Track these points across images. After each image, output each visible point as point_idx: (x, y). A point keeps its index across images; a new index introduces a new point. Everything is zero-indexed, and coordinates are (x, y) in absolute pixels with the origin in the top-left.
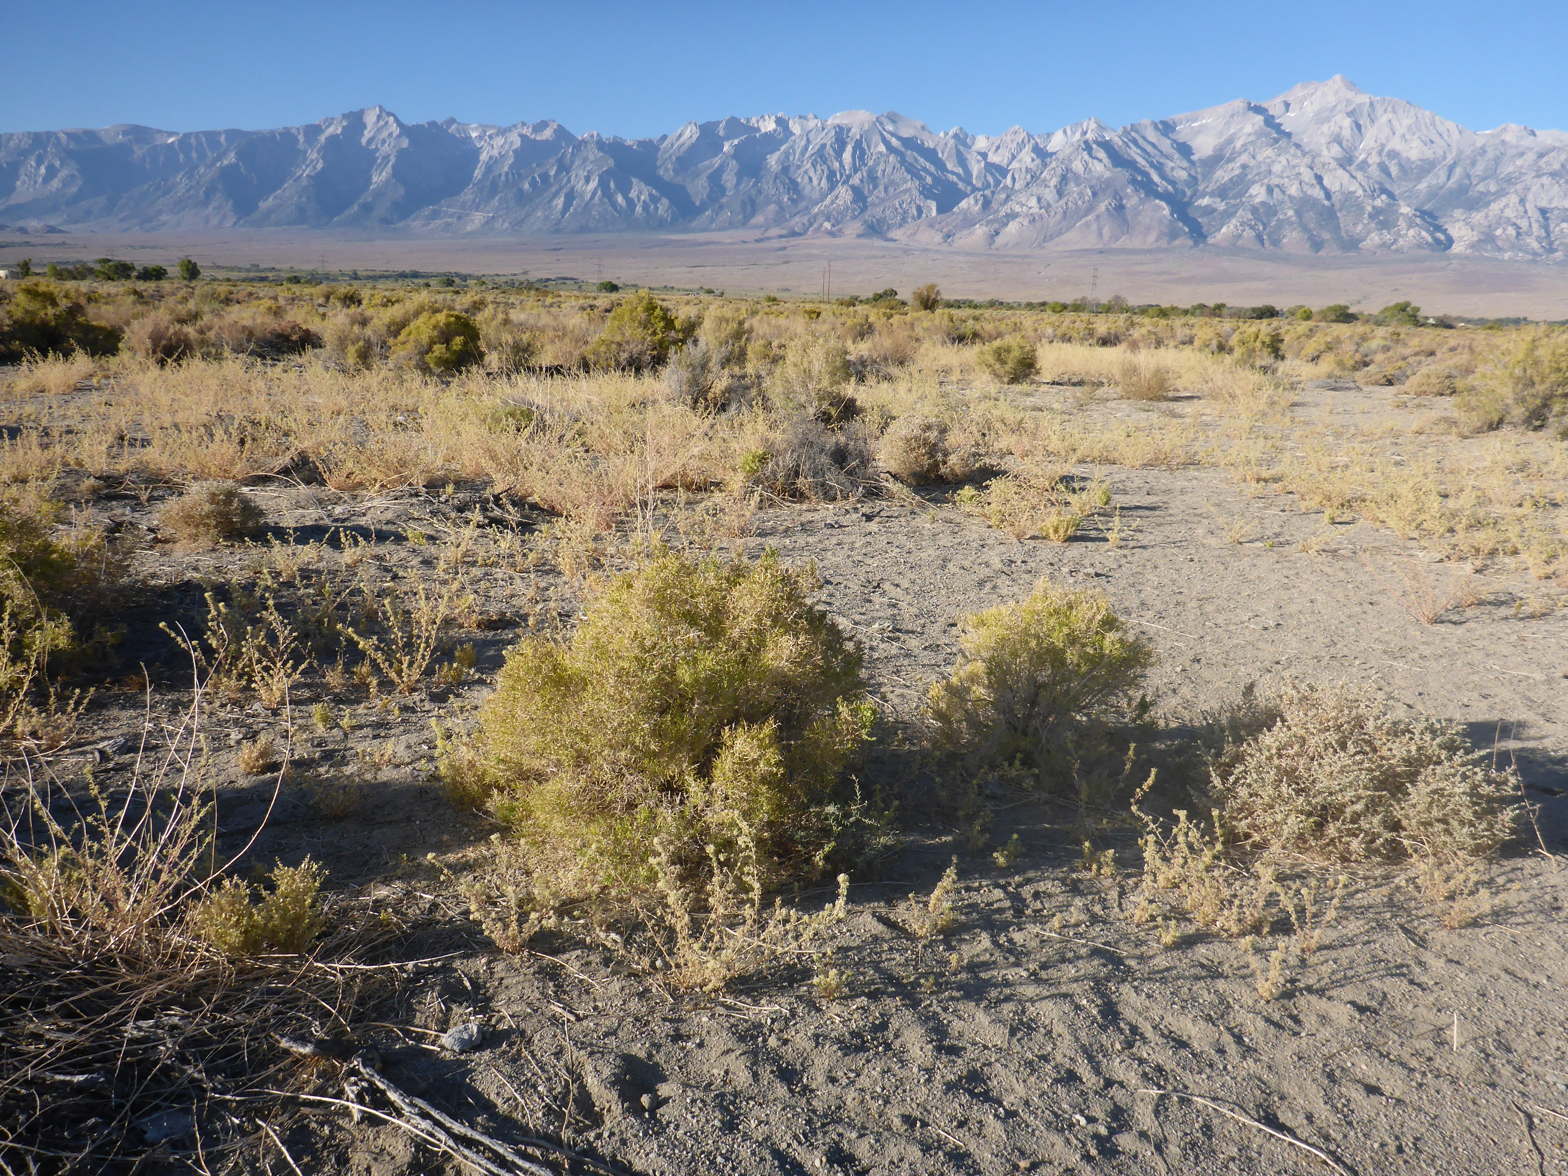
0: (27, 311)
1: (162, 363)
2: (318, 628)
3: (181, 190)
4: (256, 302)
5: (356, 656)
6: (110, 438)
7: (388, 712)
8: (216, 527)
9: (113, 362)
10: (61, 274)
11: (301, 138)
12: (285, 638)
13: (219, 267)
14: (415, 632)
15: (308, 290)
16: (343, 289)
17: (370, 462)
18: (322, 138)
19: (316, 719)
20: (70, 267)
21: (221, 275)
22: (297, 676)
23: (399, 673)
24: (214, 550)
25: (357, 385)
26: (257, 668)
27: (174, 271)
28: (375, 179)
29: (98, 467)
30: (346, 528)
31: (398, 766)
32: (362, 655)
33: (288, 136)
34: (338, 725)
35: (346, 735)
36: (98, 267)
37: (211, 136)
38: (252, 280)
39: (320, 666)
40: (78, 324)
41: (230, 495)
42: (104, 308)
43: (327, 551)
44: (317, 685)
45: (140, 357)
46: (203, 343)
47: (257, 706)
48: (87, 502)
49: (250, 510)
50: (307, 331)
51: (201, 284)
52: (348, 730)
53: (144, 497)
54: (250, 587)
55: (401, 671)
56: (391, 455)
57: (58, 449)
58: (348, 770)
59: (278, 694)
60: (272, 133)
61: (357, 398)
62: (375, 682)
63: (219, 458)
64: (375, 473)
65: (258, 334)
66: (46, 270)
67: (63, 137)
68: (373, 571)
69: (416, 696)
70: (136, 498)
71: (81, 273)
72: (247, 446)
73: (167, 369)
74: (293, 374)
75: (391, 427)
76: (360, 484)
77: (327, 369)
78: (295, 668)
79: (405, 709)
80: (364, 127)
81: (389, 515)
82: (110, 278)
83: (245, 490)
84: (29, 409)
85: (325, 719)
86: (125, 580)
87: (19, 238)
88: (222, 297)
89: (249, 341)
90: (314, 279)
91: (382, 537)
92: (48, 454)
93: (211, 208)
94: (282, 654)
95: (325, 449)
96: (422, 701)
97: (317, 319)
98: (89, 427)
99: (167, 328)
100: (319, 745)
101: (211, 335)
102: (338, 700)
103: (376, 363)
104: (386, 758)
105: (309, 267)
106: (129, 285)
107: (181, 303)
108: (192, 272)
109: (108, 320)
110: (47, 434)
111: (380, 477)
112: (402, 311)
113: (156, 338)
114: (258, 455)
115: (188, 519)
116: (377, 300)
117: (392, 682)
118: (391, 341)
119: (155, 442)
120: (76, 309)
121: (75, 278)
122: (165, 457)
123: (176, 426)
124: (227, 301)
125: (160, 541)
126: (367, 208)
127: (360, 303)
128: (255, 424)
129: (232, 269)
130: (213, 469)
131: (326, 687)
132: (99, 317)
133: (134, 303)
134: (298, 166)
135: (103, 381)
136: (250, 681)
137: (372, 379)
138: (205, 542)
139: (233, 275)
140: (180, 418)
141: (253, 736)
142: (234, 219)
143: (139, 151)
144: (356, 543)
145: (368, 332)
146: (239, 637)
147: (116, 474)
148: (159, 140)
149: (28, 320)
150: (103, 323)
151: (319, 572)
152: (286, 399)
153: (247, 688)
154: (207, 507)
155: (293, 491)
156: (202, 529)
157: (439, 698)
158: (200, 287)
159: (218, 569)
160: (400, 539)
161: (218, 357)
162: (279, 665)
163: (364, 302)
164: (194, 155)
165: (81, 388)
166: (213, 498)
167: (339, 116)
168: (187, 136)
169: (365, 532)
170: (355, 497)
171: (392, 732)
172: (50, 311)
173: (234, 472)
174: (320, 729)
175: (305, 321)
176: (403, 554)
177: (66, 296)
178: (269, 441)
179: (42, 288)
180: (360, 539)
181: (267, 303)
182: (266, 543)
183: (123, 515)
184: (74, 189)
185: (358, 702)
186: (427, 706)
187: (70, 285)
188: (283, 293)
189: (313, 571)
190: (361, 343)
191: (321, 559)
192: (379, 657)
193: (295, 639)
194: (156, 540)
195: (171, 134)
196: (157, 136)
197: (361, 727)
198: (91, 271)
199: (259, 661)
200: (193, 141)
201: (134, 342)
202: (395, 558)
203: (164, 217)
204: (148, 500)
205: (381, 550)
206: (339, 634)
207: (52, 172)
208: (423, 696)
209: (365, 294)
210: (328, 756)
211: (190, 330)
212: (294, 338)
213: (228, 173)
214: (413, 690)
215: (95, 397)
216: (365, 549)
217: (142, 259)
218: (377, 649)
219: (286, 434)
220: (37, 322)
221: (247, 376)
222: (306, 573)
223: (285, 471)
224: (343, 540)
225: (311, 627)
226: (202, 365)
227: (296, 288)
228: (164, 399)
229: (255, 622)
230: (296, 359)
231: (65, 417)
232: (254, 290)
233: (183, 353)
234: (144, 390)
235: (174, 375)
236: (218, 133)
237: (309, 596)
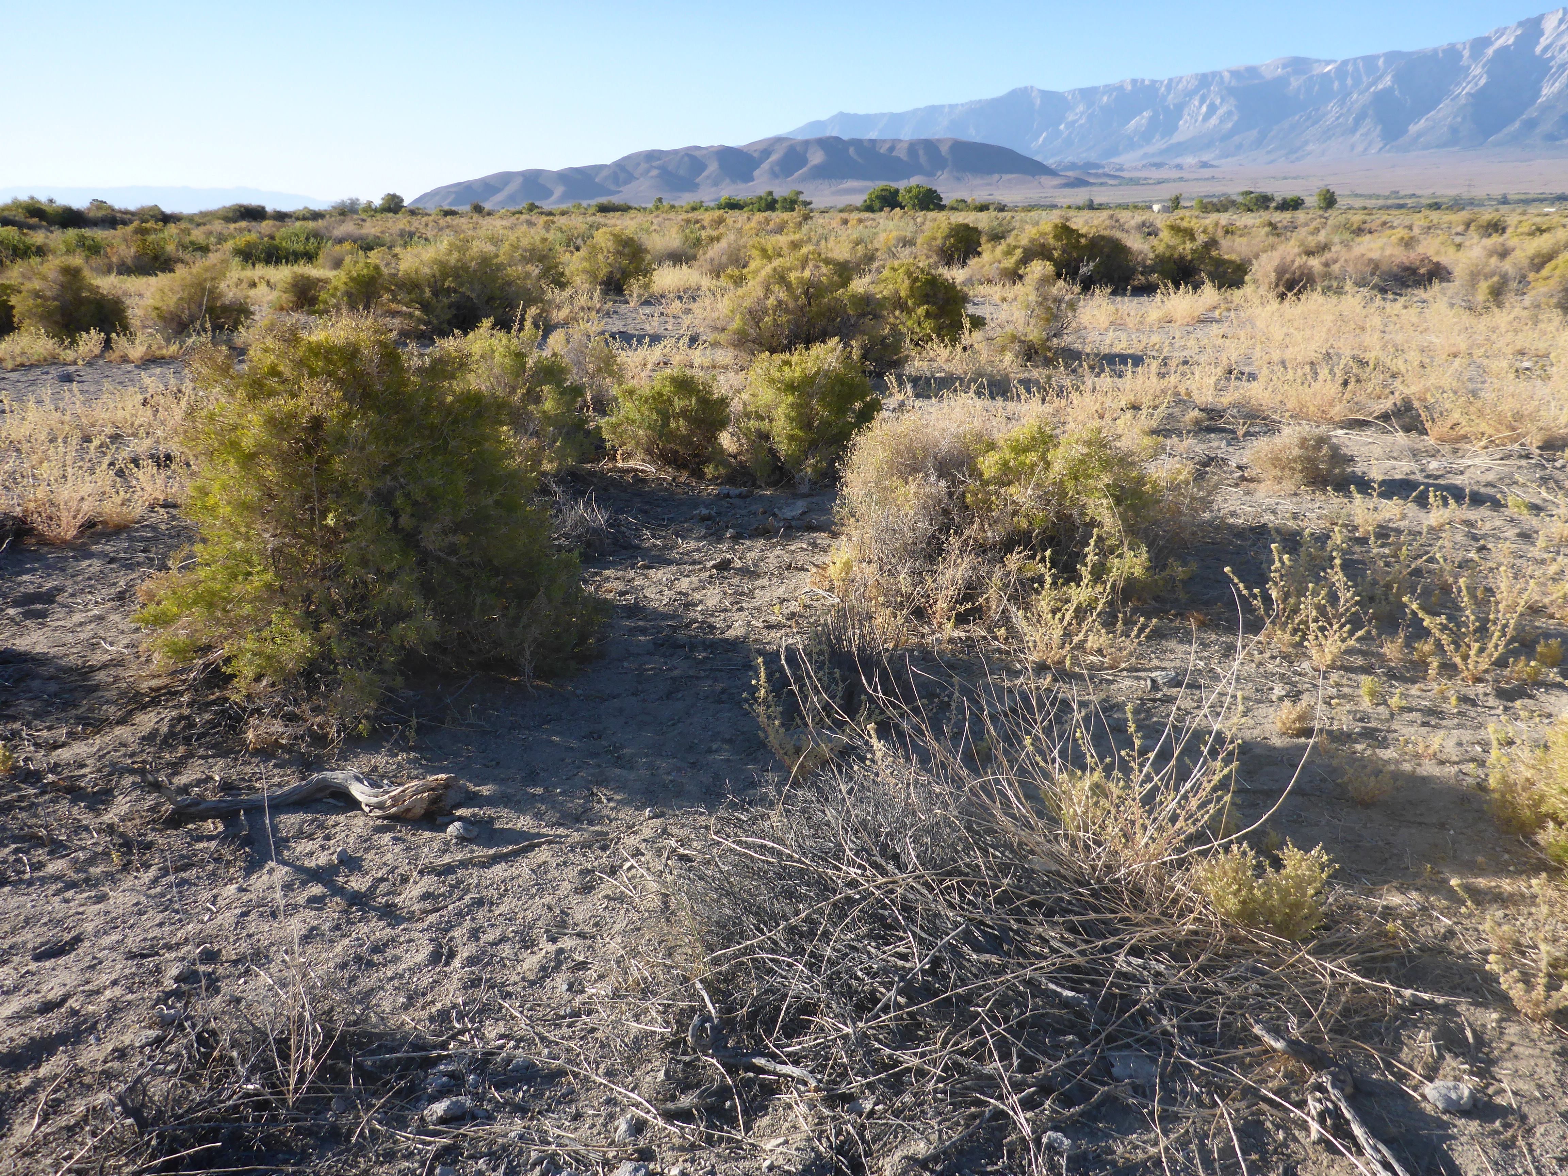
0: (1168, 246)
1: (1282, 296)
2: (1386, 595)
3: (1330, 119)
4: (1389, 232)
5: (1421, 633)
6: (1219, 371)
7: (1445, 699)
8: (1302, 471)
9: (1237, 295)
10: (1208, 207)
11: (1466, 53)
12: (1347, 601)
13: (1357, 195)
14: (1492, 617)
15: (1447, 217)
16: (1487, 215)
17: (1481, 413)
18: (1490, 51)
19: (1363, 691)
20: (1215, 200)
21: (1358, 203)
22: (1351, 642)
23: (1465, 657)
24: (1295, 494)
25: (1482, 324)
26: (1314, 626)
27: (1311, 201)
28: (1545, 91)
29: (1204, 399)
30: (1438, 487)
31: (1442, 763)
32: (1427, 633)
33: (1452, 52)
34: (1385, 703)
35: (1392, 715)
36: (1240, 199)
37: (1370, 61)
38: (1388, 207)
39: (1379, 635)
40: (1211, 258)
41: (1321, 441)
42: (1238, 240)
43: (1411, 509)
44: (1373, 654)
45: (1262, 291)
46: (1327, 276)
47: (1306, 665)
48: (1189, 432)
49: (1339, 458)
50: (1438, 264)
51: (1336, 213)
52: (1396, 710)
53: (1241, 432)
54: (1323, 538)
55: (1468, 656)
56: (1507, 407)
57: (1173, 379)
58: (1386, 754)
59: (1329, 657)
60: (1435, 51)
61: (1480, 339)
62: (1435, 664)
63: (1319, 397)
64: (1483, 427)
65: (1384, 267)
66: (1193, 203)
67: (1226, 75)
68: (1459, 538)
69: (1480, 688)
70: (1233, 432)
71: (1223, 205)
72: (1349, 387)
73: (1286, 303)
74: (1413, 311)
75: (1512, 376)
76: (1465, 437)
77: (1452, 305)
78: (1351, 633)
79: (1464, 699)
80: (1542, 33)
81: (1491, 477)
82: (1250, 210)
83: (1340, 432)
84: (1155, 339)
85: (1373, 694)
86: (1207, 515)
87: (1175, 174)
88: (1355, 226)
89: (1373, 274)
90: (1457, 205)
91: (1477, 500)
92: (1164, 383)
93: (1358, 135)
94: (1342, 615)
95: (1433, 396)
96: (1486, 695)
97: (1452, 250)
98: (1203, 359)
99: (1293, 261)
100: (1361, 720)
101: (1335, 268)
102: (1392, 675)
103: (1510, 299)
104: (1431, 751)
105: (1452, 192)
106: (1265, 216)
107: (1312, 234)
108: (1329, 201)
109: (1239, 254)
110: (1165, 364)
111: (1489, 431)
112: (1552, 241)
113: (1281, 271)
114: (1361, 397)
115: (1276, 461)
116: (1524, 228)
117: (1455, 667)
118: (1531, 276)
119: (1262, 379)
120: (1212, 243)
121: (1218, 211)
122: (1267, 394)
123: (1283, 363)
124: (1359, 231)
125: (1246, 479)
126: (1531, 124)
127: (1504, 230)
128: (1363, 364)
129: (1370, 197)
130: (1312, 408)
131: (1381, 657)
132: (1232, 250)
133: (1267, 235)
134: (1458, 84)
135: (1225, 313)
136: (1304, 638)
137: (1501, 318)
138: (1289, 486)
139: (1370, 203)
140: (1288, 355)
141: (1295, 696)
142: (1381, 145)
143: (1295, 83)
144: (1446, 504)
145: (1507, 266)
146: (1301, 592)
147: (1219, 407)
148: (1317, 70)
149: (1168, 254)
150: (1234, 257)
151: (1398, 531)
152: (1399, 338)
153: (1300, 644)
154: (1296, 452)
155: (1389, 438)
156: (1287, 472)
157: (1507, 695)
158: (1334, 217)
159: (1295, 516)
160: (1497, 505)
161: (1339, 291)
162: (1335, 627)
163: (1509, 231)
164: (1349, 82)
165: (1204, 321)
166: (1303, 443)
167: (1513, 25)
168: (1345, 63)
169: (1458, 494)
170: (1455, 451)
171: (1444, 723)
172: (1189, 246)
173: (1332, 413)
174: (1366, 703)
175: (1438, 253)
176: (1498, 523)
177: (1204, 232)
178: (1375, 381)
179: (1185, 224)
180: (1451, 501)
181: (1401, 232)
182: (1348, 495)
183: (1219, 448)
184: (1230, 125)
185: (1414, 681)
186: (1492, 701)
187: (1212, 218)
188: (1419, 221)
189: (1393, 529)
190: (1495, 279)
191: (1404, 517)
192: (1445, 639)
193: (1357, 603)
194: (1243, 478)
195: (1328, 63)
196: (1316, 65)
197: (1410, 710)
198: (1233, 203)
199: (1316, 620)
200: (1350, 68)
201: (1259, 276)
202: (1488, 525)
203: (1310, 147)
204: (1244, 436)
205: (1472, 515)
206: (1406, 606)
207: (1212, 109)
208: (1489, 690)
209: (1512, 220)
210: (1369, 734)
211: (1315, 263)
212: (1422, 271)
213: (1382, 100)
214: (1479, 680)
215: (1215, 330)
216: (1454, 511)
217: (1281, 191)
218: (1444, 628)
219: (1394, 376)
220: (1176, 256)
221: (1364, 312)
222: (1383, 532)
223: (1385, 417)
224: (1431, 500)
225: (1379, 591)
226: (1321, 299)
227: (1435, 216)
228: (1277, 333)
229: (1318, 580)
230: (1420, 293)
231: (1184, 348)
232: (1389, 218)
233: (1304, 287)
234: (1260, 324)
235: (1293, 309)
236: (1376, 58)
237: (1384, 556)
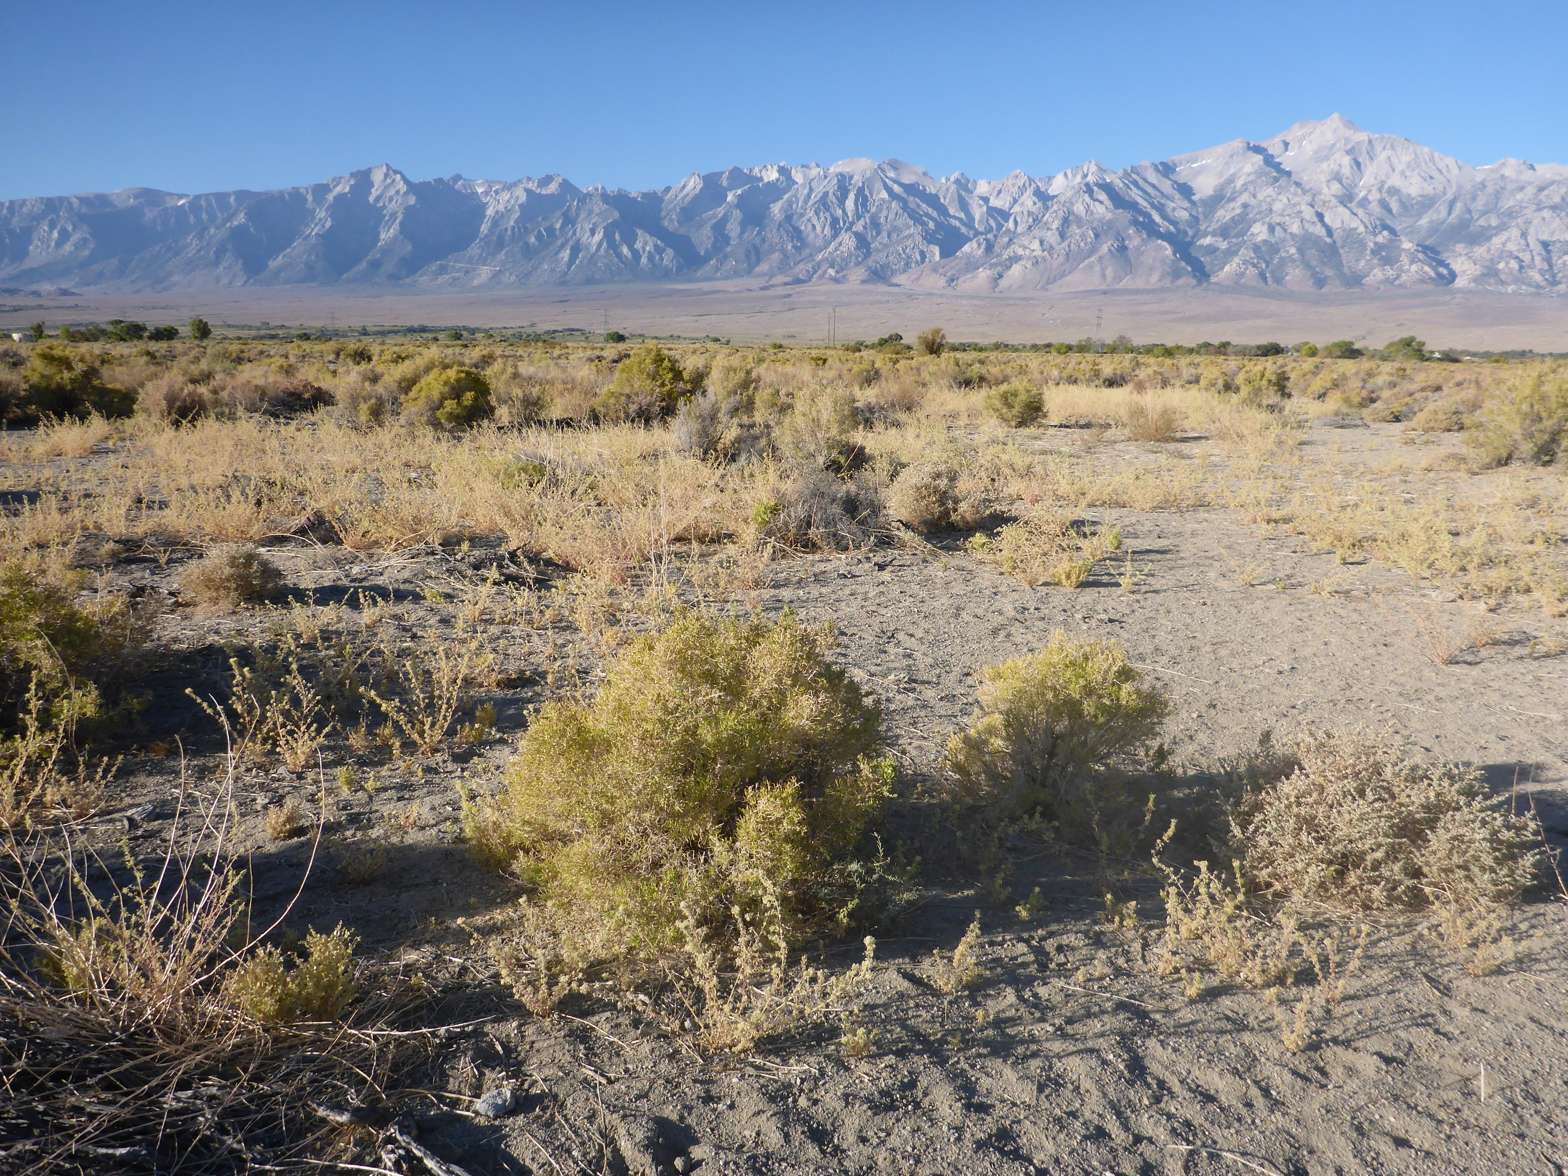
0: (43, 376)
1: (177, 424)
2: (340, 690)
3: (192, 251)
4: (267, 361)
5: (378, 718)
6: (128, 501)
7: (412, 774)
8: (236, 590)
9: (128, 424)
10: (76, 336)
11: (310, 197)
12: (309, 702)
13: (229, 326)
14: (437, 693)
15: (318, 347)
16: (352, 345)
17: (385, 520)
18: (330, 197)
19: (341, 782)
20: (82, 329)
21: (232, 333)
22: (321, 740)
23: (421, 734)
24: (234, 613)
25: (370, 441)
26: (282, 732)
27: (185, 331)
28: (382, 236)
29: (117, 531)
30: (365, 589)
31: (423, 829)
32: (385, 717)
33: (296, 195)
34: (362, 788)
35: (371, 797)
36: (110, 329)
37: (221, 197)
38: (262, 338)
39: (344, 729)
40: (93, 387)
41: (250, 558)
42: (118, 369)
43: (345, 611)
44: (341, 748)
45: (155, 419)
46: (217, 403)
47: (282, 770)
48: (107, 566)
49: (269, 572)
50: (319, 389)
51: (212, 343)
52: (373, 793)
53: (163, 559)
54: (272, 649)
55: (424, 732)
56: (407, 512)
57: (77, 513)
58: (375, 833)
59: (302, 758)
60: (281, 193)
61: (370, 456)
62: (398, 744)
63: (236, 518)
64: (390, 532)
65: (271, 393)
66: (59, 332)
67: (75, 201)
68: (392, 631)
69: (439, 757)
70: (154, 560)
71: (94, 334)
72: (264, 507)
73: (182, 430)
74: (306, 433)
75: (406, 485)
76: (376, 542)
77: (340, 426)
78: (318, 731)
79: (428, 770)
80: (372, 185)
81: (406, 574)
82: (122, 339)
83: (262, 550)
84: (47, 473)
85: (350, 782)
86: (148, 645)
87: (33, 302)
88: (234, 355)
89: (262, 400)
90: (324, 336)
91: (400, 596)
92: (68, 518)
93: (221, 268)
94: (306, 717)
95: (341, 508)
96: (444, 762)
97: (329, 377)
98: (106, 490)
99: (182, 389)
100: (344, 808)
101: (224, 395)
102: (362, 762)
103: (388, 419)
104: (411, 820)
105: (319, 324)
106: (141, 345)
107: (193, 363)
108: (203, 331)
109: (122, 383)
110: (66, 499)
111: (396, 535)
112: (413, 367)
113: (171, 399)
114: (275, 515)
115: (209, 583)
116: (387, 356)
117: (414, 744)
118: (402, 398)
119: (173, 504)
120: (91, 373)
121: (88, 340)
122: (182, 520)
123: (193, 487)
124: (239, 360)
125: (180, 605)
126: (376, 265)
127: (370, 359)
128: (271, 484)
129: (243, 327)
130: (230, 530)
131: (349, 749)
132: (115, 380)
133: (147, 363)
134: (307, 225)
135: (119, 443)
136: (275, 745)
137: (384, 436)
138: (225, 605)
139: (244, 333)
140: (196, 479)
141: (279, 801)
142: (245, 278)
143: (150, 214)
144: (375, 603)
145: (380, 389)
146: (265, 701)
147: (135, 537)
148: (170, 203)
149: (44, 385)
150: (118, 386)
151: (338, 633)
152: (301, 457)
153: (272, 752)
154: (227, 571)
155: (310, 551)
156: (222, 592)
157: (462, 758)
158: (212, 347)
159: (239, 632)
160: (417, 598)
161: (232, 417)
162: (303, 728)
163: (375, 358)
164: (204, 216)
165: (98, 451)
166: (233, 561)
167: (347, 175)
168: (197, 198)
169: (383, 592)
170: (371, 556)
171: (416, 793)
172: (66, 375)
173: (251, 533)
174: (345, 792)
175: (317, 379)
176: (421, 613)
177: (82, 360)
178: (285, 500)
179: (57, 352)
180: (379, 599)
181: (279, 361)
182: (286, 605)
183: (143, 578)
184: (86, 253)
185: (382, 764)
186: (450, 766)
187: (84, 348)
188: (293, 351)
189: (333, 632)
190: (373, 401)
191: (340, 620)
192: (402, 718)
193: (318, 702)
194: (177, 604)
195: (181, 196)
196: (168, 198)
197: (385, 789)
198: (104, 332)
199: (284, 726)
200: (203, 203)
201: (148, 403)
202: (413, 617)
203: (175, 278)
204: (167, 563)
205: (399, 609)
206: (361, 696)
207: (64, 236)
208: (446, 757)
209: (375, 349)
210: (354, 820)
211: (203, 390)
212: (306, 396)
213: (238, 234)
214: (435, 751)
215: (112, 458)
216: (384, 609)
217: (154, 320)
218: (400, 710)
219: (302, 494)
220: (53, 386)
221: (261, 436)
222: (326, 635)
223: (302, 531)
224: (362, 600)
225: (333, 689)
226: (217, 425)
227: (306, 345)
228: (179, 460)
229: (278, 686)
230: (309, 417)
231: (82, 481)
232: (265, 348)
233: (198, 414)
234: (159, 452)
235: (189, 436)
236: (228, 195)
237: (330, 658)
